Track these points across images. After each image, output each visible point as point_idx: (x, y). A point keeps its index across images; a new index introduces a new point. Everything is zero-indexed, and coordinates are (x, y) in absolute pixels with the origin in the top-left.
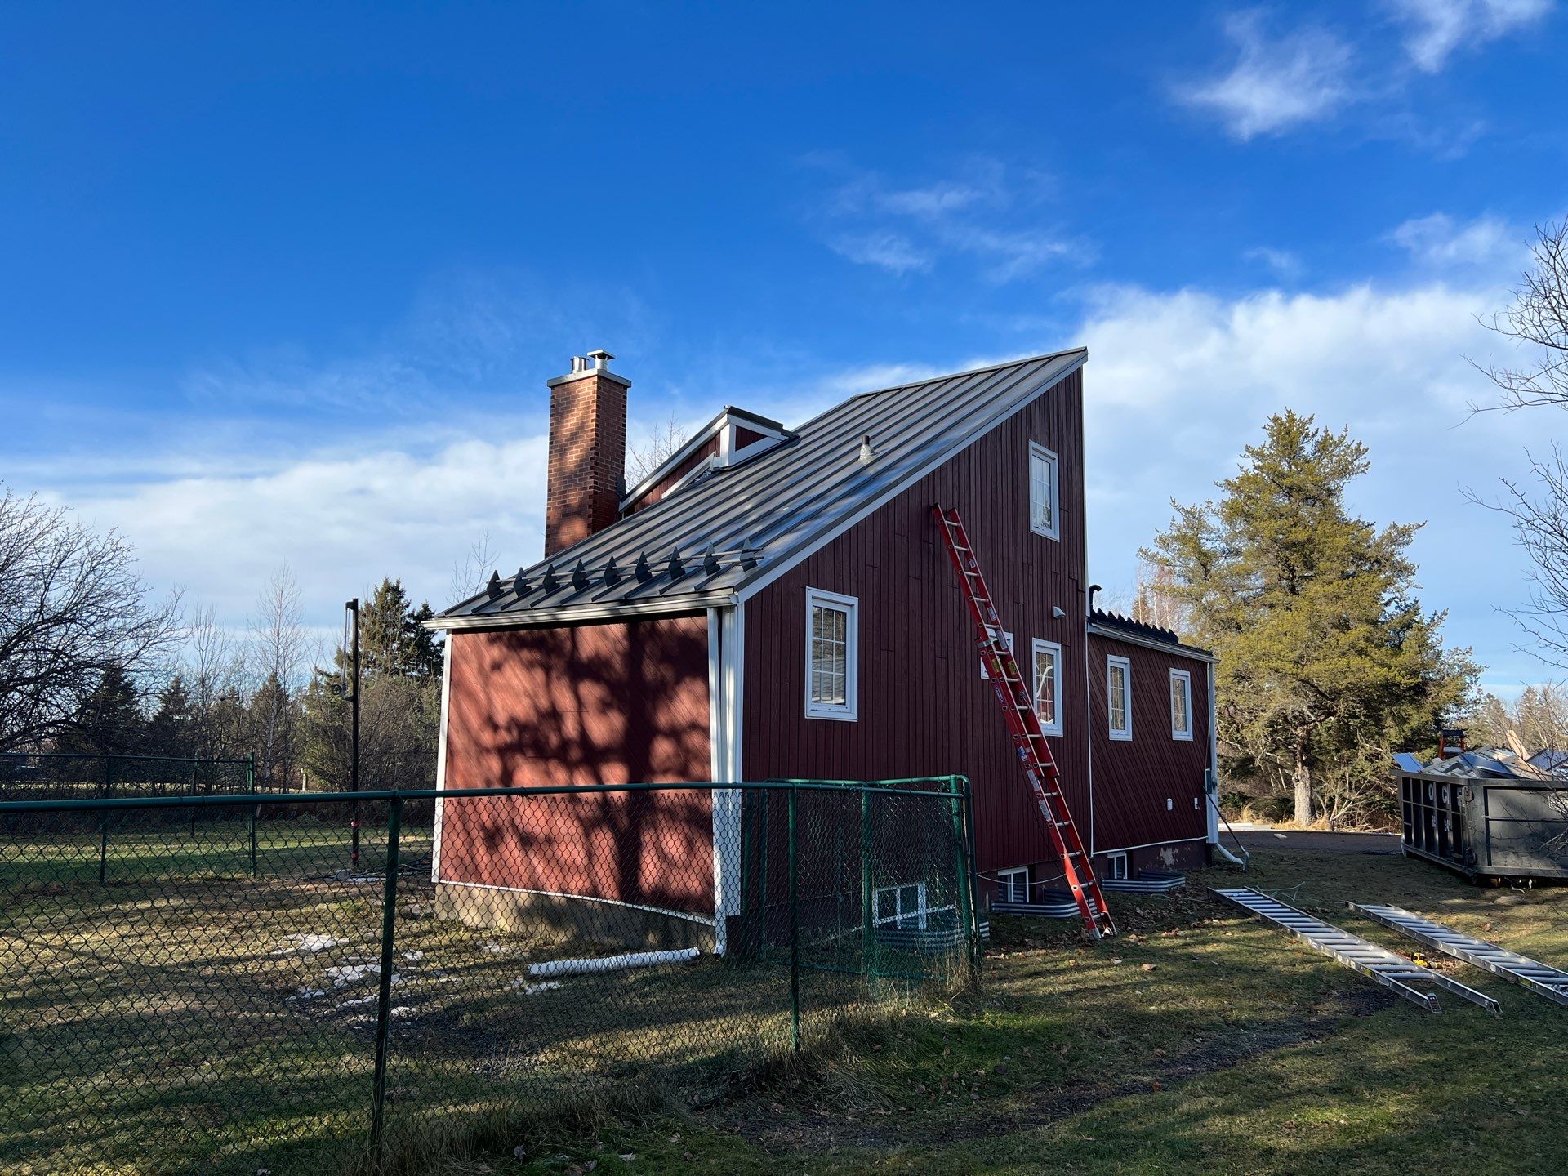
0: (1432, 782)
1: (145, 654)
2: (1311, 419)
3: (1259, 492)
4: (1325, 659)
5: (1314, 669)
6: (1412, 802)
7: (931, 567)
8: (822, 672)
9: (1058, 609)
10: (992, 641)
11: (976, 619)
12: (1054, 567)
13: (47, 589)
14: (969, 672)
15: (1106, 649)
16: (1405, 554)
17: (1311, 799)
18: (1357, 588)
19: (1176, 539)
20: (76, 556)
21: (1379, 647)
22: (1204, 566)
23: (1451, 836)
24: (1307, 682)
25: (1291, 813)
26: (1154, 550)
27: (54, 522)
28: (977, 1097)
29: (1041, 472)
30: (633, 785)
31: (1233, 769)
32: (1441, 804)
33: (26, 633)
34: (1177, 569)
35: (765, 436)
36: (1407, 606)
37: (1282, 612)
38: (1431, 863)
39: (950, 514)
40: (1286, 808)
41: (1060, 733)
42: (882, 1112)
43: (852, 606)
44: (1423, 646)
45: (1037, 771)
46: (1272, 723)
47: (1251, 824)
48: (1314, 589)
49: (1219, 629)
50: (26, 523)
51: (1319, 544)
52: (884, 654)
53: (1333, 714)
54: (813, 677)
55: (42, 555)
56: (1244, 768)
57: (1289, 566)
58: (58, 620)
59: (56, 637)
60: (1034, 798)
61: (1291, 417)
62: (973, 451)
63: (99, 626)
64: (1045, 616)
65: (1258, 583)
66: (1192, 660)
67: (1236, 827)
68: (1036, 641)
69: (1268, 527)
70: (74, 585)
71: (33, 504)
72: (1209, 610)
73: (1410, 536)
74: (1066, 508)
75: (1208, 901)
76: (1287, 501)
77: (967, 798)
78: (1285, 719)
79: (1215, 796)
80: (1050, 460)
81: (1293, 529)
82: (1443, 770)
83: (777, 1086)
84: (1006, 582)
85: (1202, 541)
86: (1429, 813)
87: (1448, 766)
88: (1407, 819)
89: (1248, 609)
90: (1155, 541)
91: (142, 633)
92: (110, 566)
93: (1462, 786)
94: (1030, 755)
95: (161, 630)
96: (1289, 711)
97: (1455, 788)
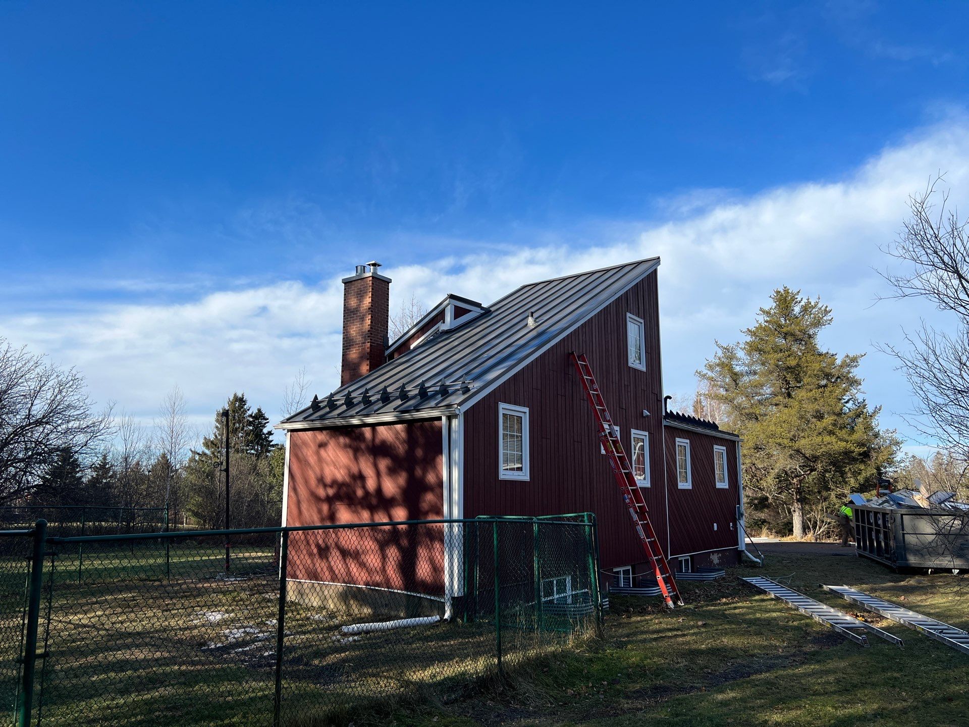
0: (871, 512)
1: (91, 443)
2: (799, 292)
3: (768, 336)
4: (808, 437)
5: (802, 443)
6: (860, 524)
7: (570, 388)
8: (508, 452)
9: (646, 411)
10: (607, 431)
11: (598, 419)
12: (643, 386)
13: (32, 404)
14: (594, 450)
15: (675, 434)
16: (856, 373)
17: (803, 522)
18: (827, 394)
19: (718, 365)
20: (50, 384)
21: (841, 428)
22: (735, 381)
23: (883, 544)
24: (798, 451)
25: (791, 531)
26: (705, 371)
27: (37, 363)
28: (603, 697)
29: (634, 331)
30: (409, 521)
31: (755, 505)
32: (877, 525)
33: (20, 431)
34: (719, 383)
35: (471, 311)
36: (859, 403)
37: (783, 408)
38: (873, 560)
39: (581, 357)
40: (788, 529)
41: (649, 485)
42: (549, 705)
43: (525, 413)
44: (868, 428)
45: (635, 508)
46: (778, 476)
47: (767, 538)
48: (801, 394)
49: (745, 419)
50: (19, 365)
51: (804, 368)
52: (544, 440)
53: (815, 470)
54: (504, 455)
55: (29, 383)
56: (762, 504)
57: (786, 381)
58: (39, 423)
59: (38, 433)
60: (634, 524)
61: (786, 291)
62: (594, 320)
63: (64, 426)
64: (638, 415)
65: (768, 391)
66: (727, 440)
67: (755, 540)
68: (633, 431)
69: (773, 358)
70: (49, 401)
71: (23, 352)
72: (738, 408)
73: (857, 362)
74: (649, 352)
75: (738, 585)
76: (784, 342)
77: (594, 525)
78: (786, 473)
79: (743, 522)
80: (639, 324)
81: (788, 359)
82: (878, 504)
83: (490, 692)
84: (615, 397)
85: (734, 366)
86: (870, 530)
87: (880, 502)
88: (858, 534)
89: (762, 407)
90: (705, 366)
91: (89, 430)
92: (71, 389)
93: (888, 514)
94: (631, 499)
95: (101, 428)
96: (788, 469)
97: (884, 515)
